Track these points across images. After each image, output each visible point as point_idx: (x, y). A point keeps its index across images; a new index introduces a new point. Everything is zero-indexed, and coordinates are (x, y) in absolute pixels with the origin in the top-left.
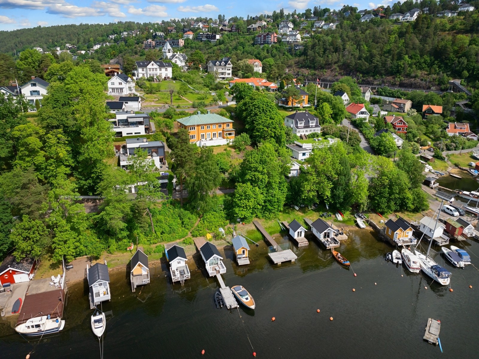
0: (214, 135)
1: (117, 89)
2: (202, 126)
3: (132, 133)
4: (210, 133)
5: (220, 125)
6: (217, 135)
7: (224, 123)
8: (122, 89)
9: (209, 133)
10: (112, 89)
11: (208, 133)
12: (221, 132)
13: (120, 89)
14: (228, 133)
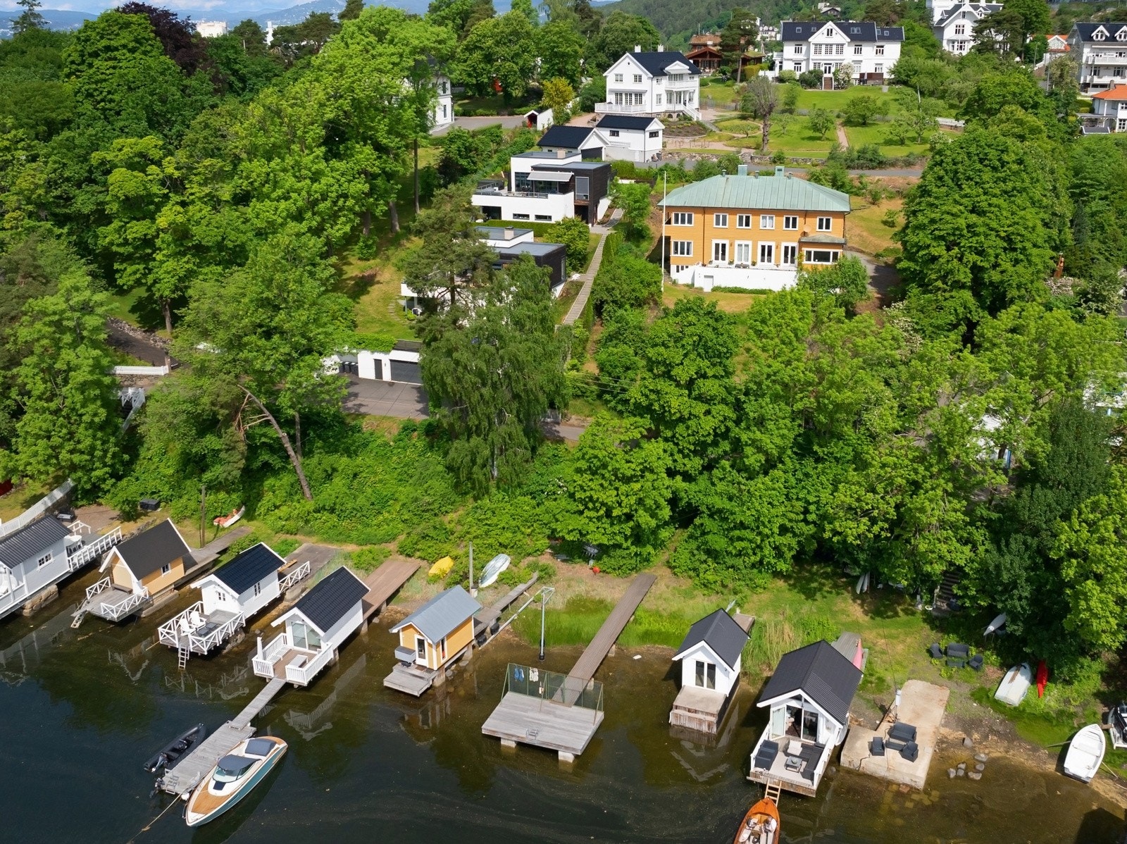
0: (767, 253)
1: (629, 94)
2: (721, 212)
3: (527, 216)
4: (750, 243)
5: (791, 217)
6: (778, 254)
7: (806, 214)
8: (641, 95)
9: (743, 243)
10: (617, 94)
11: (744, 245)
12: (795, 244)
13: (636, 95)
14: (813, 250)
